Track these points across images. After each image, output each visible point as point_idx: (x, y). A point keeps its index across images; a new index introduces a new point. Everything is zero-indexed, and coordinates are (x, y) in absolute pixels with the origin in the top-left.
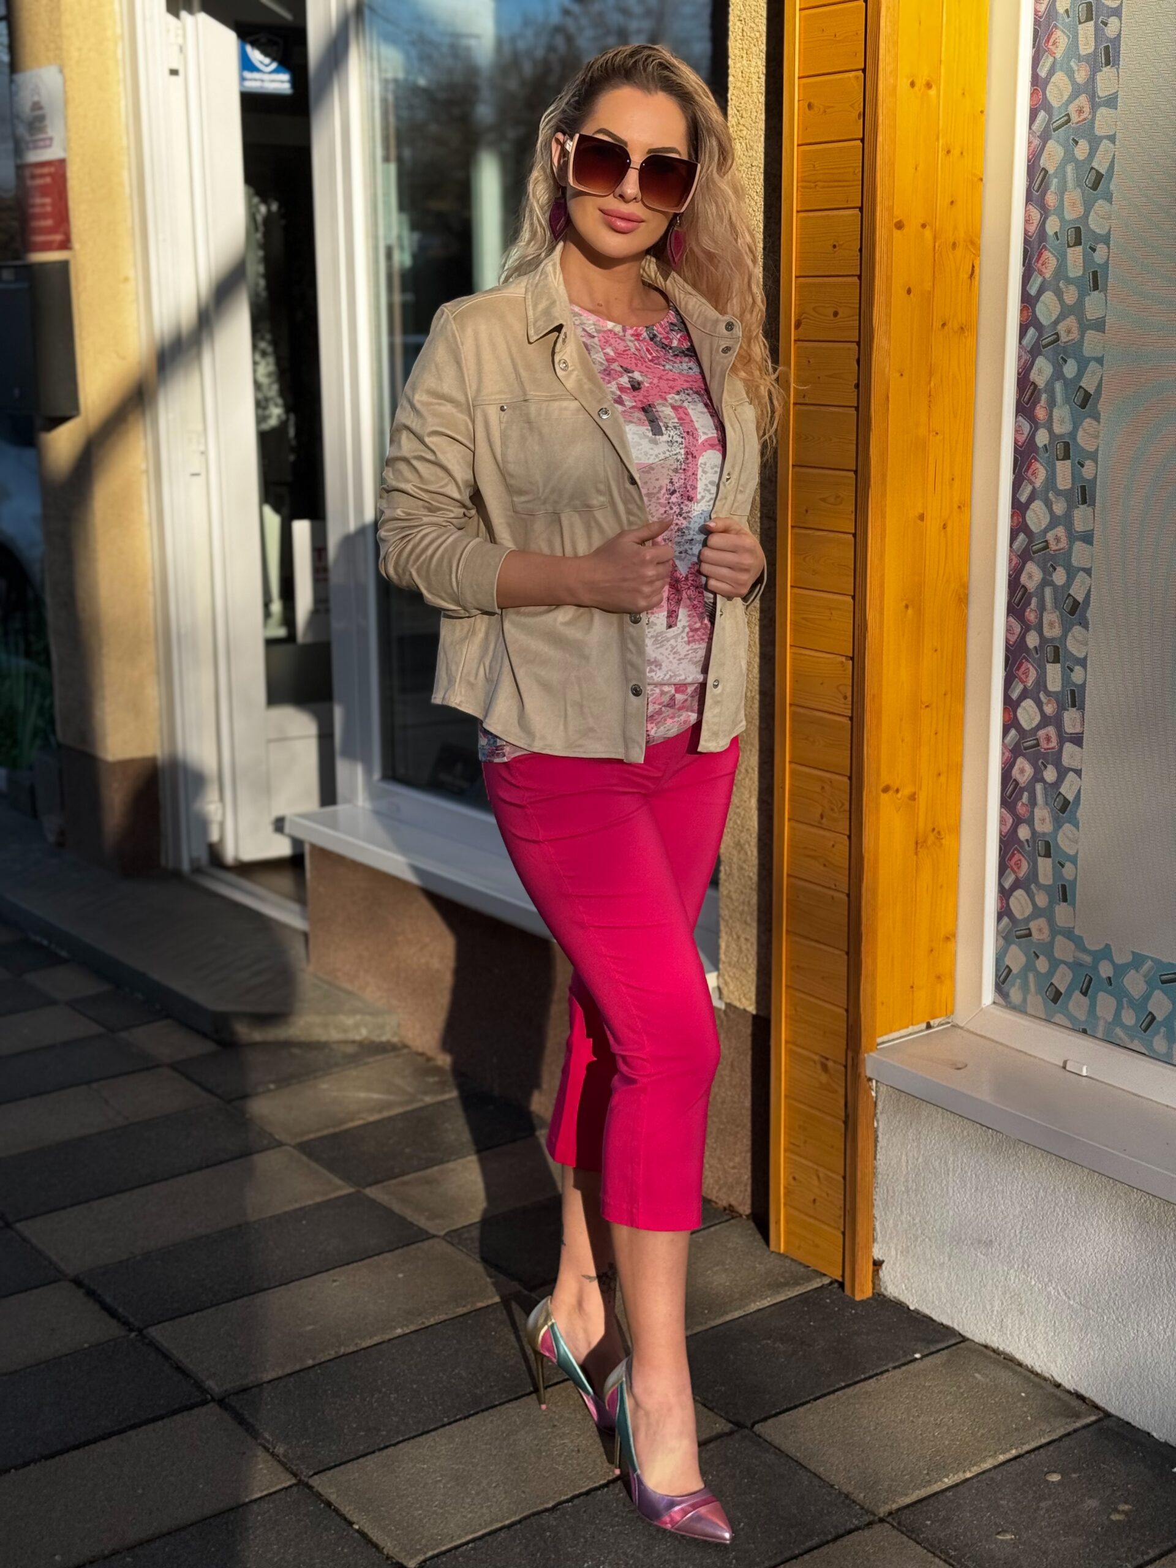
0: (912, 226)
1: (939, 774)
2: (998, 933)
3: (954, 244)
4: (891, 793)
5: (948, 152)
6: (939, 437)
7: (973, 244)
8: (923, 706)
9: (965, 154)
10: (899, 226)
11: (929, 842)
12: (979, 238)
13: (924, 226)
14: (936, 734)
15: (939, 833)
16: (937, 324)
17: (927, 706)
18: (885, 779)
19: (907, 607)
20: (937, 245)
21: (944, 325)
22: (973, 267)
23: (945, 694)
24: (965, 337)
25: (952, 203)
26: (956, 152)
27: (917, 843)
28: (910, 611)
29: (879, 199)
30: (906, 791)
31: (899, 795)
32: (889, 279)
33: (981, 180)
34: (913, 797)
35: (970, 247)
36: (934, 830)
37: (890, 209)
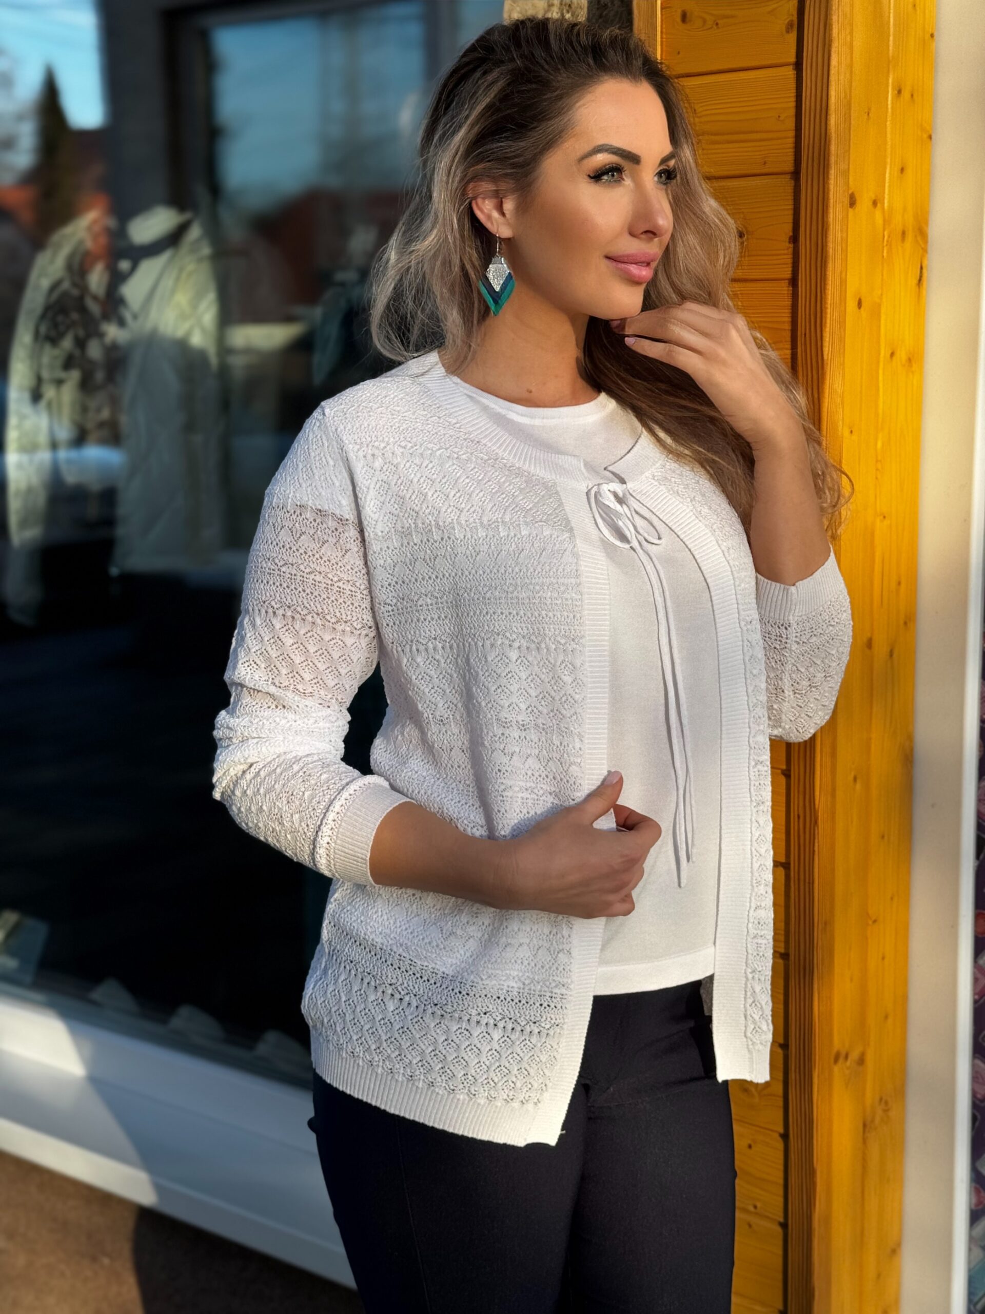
0: (864, 203)
1: (886, 1017)
2: (971, 1240)
3: (904, 233)
4: (841, 1060)
5: (899, 92)
6: (887, 522)
7: (922, 233)
8: (870, 922)
9: (915, 96)
10: (852, 203)
11: (877, 1120)
12: (927, 223)
13: (875, 203)
14: (883, 958)
15: (886, 1103)
16: (884, 353)
17: (875, 921)
18: (837, 1044)
19: (855, 779)
20: (886, 233)
21: (892, 354)
22: (921, 268)
23: (892, 899)
24: (913, 372)
25: (902, 170)
26: (906, 94)
27: (865, 1125)
28: (858, 786)
29: (833, 159)
30: (855, 1055)
31: (848, 1063)
32: (843, 282)
33: (930, 137)
34: (861, 1061)
35: (919, 238)
36: (881, 1099)
37: (846, 173)
